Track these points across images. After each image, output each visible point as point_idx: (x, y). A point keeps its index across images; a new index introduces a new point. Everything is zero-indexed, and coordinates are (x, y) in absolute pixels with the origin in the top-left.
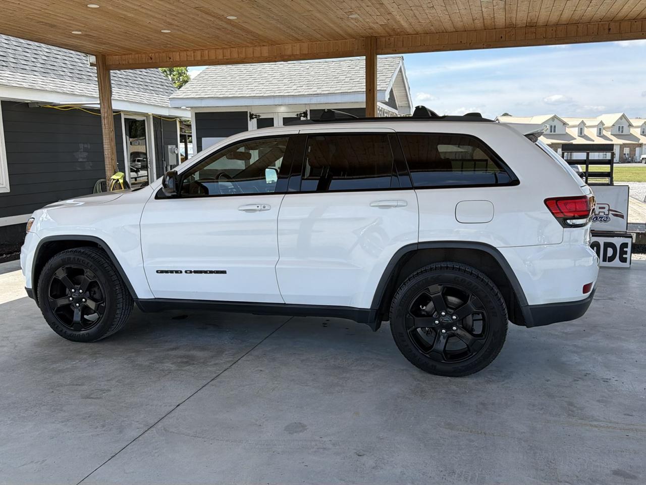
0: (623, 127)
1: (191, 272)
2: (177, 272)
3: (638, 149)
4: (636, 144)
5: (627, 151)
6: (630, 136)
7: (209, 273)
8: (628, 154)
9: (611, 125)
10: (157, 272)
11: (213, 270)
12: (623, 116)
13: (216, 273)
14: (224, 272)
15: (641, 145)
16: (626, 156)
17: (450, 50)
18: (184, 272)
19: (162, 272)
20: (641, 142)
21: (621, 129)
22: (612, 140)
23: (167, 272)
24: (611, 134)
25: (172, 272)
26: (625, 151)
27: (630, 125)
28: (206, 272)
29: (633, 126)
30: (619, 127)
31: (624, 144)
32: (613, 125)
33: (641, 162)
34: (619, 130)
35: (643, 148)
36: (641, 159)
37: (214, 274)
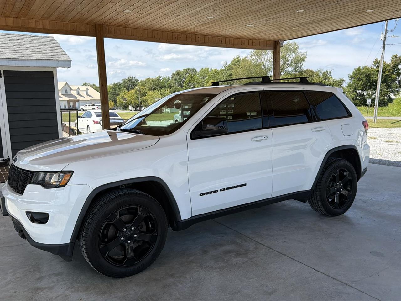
0: (67, 90)
1: (224, 189)
2: (214, 192)
3: (77, 103)
4: (76, 100)
5: (71, 104)
6: (71, 96)
7: (236, 187)
8: (72, 106)
9: (61, 89)
10: (200, 195)
11: (239, 185)
12: (66, 84)
13: (240, 187)
14: (245, 185)
15: (78, 101)
16: (72, 107)
17: (149, 41)
18: (219, 191)
19: (204, 194)
20: (78, 99)
21: (66, 91)
22: (62, 98)
23: (207, 193)
24: (62, 94)
25: (211, 193)
26: (70, 104)
27: (71, 89)
28: (234, 187)
29: (72, 90)
30: (65, 90)
31: (70, 100)
32: (62, 89)
33: (81, 110)
34: (65, 92)
35: (80, 103)
36: (80, 108)
37: (239, 188)
